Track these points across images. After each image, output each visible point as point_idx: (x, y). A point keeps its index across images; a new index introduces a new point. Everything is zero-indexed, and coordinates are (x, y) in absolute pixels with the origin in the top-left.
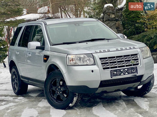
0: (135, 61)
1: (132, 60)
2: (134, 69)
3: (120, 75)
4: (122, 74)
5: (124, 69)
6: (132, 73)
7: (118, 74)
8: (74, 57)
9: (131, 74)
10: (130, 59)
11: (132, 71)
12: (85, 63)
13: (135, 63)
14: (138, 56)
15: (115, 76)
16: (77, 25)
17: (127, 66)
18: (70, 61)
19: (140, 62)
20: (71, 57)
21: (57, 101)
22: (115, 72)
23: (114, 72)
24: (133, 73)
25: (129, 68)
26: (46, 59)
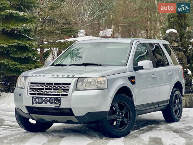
0: (63, 91)
2: (58, 99)
4: (44, 103)
5: (46, 98)
6: (55, 103)
7: (39, 102)
9: (53, 104)
10: (59, 88)
14: (70, 87)
15: (36, 103)
19: (69, 93)
22: (37, 99)
25: (52, 97)
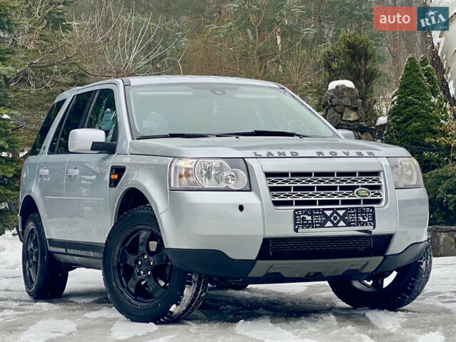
0: (370, 191)
1: (362, 186)
2: (366, 213)
3: (322, 225)
4: (329, 224)
5: (335, 211)
6: (359, 223)
7: (316, 223)
8: (193, 166)
9: (354, 225)
10: (355, 184)
11: (358, 219)
12: (223, 185)
13: (369, 198)
14: (382, 180)
15: (308, 227)
16: (217, 92)
17: (344, 202)
18: (180, 176)
19: (384, 197)
20: (183, 164)
21: (135, 300)
22: (309, 215)
23: (305, 216)
24: (362, 225)
25: (350, 208)
26: (116, 177)
